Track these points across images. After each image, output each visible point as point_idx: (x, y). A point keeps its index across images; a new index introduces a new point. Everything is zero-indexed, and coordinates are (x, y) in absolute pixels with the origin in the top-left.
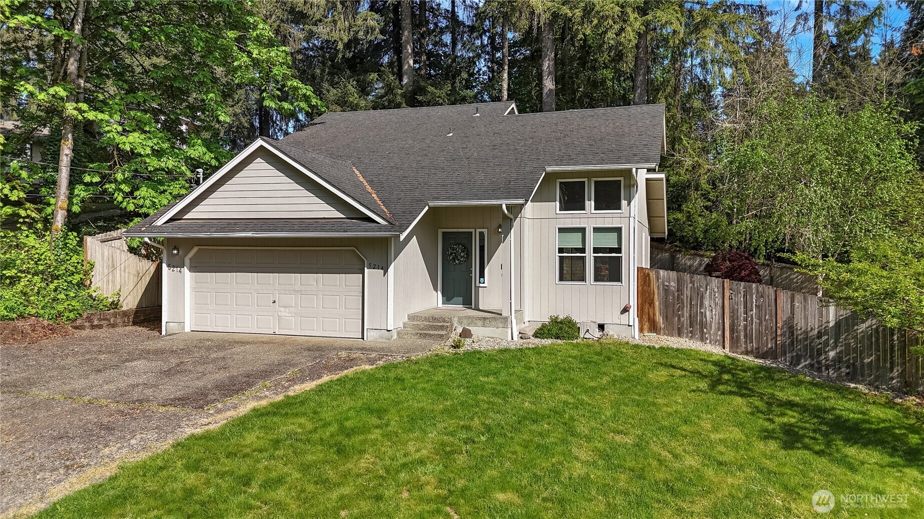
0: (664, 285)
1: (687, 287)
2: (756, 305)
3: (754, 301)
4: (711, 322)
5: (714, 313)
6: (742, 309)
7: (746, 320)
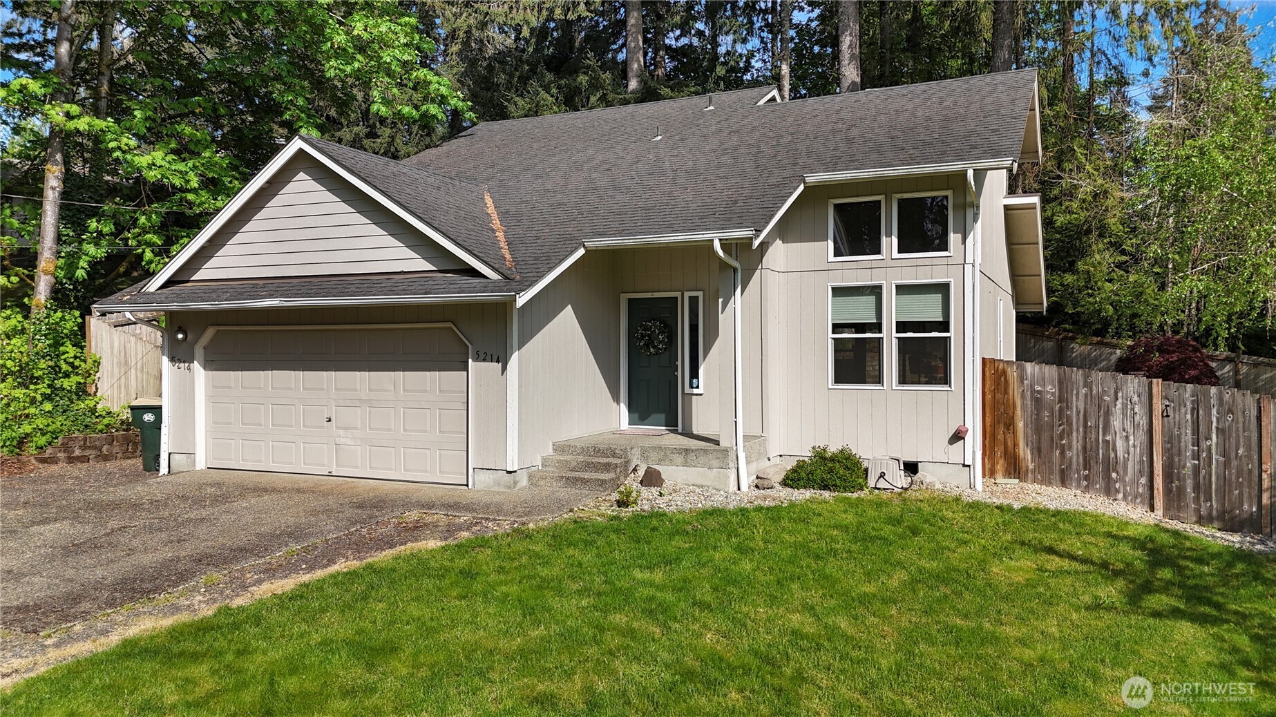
0: (1033, 391)
1: (1078, 394)
2: (1217, 428)
3: (1214, 419)
4: (1126, 460)
5: (1131, 443)
6: (1188, 436)
7: (1197, 456)
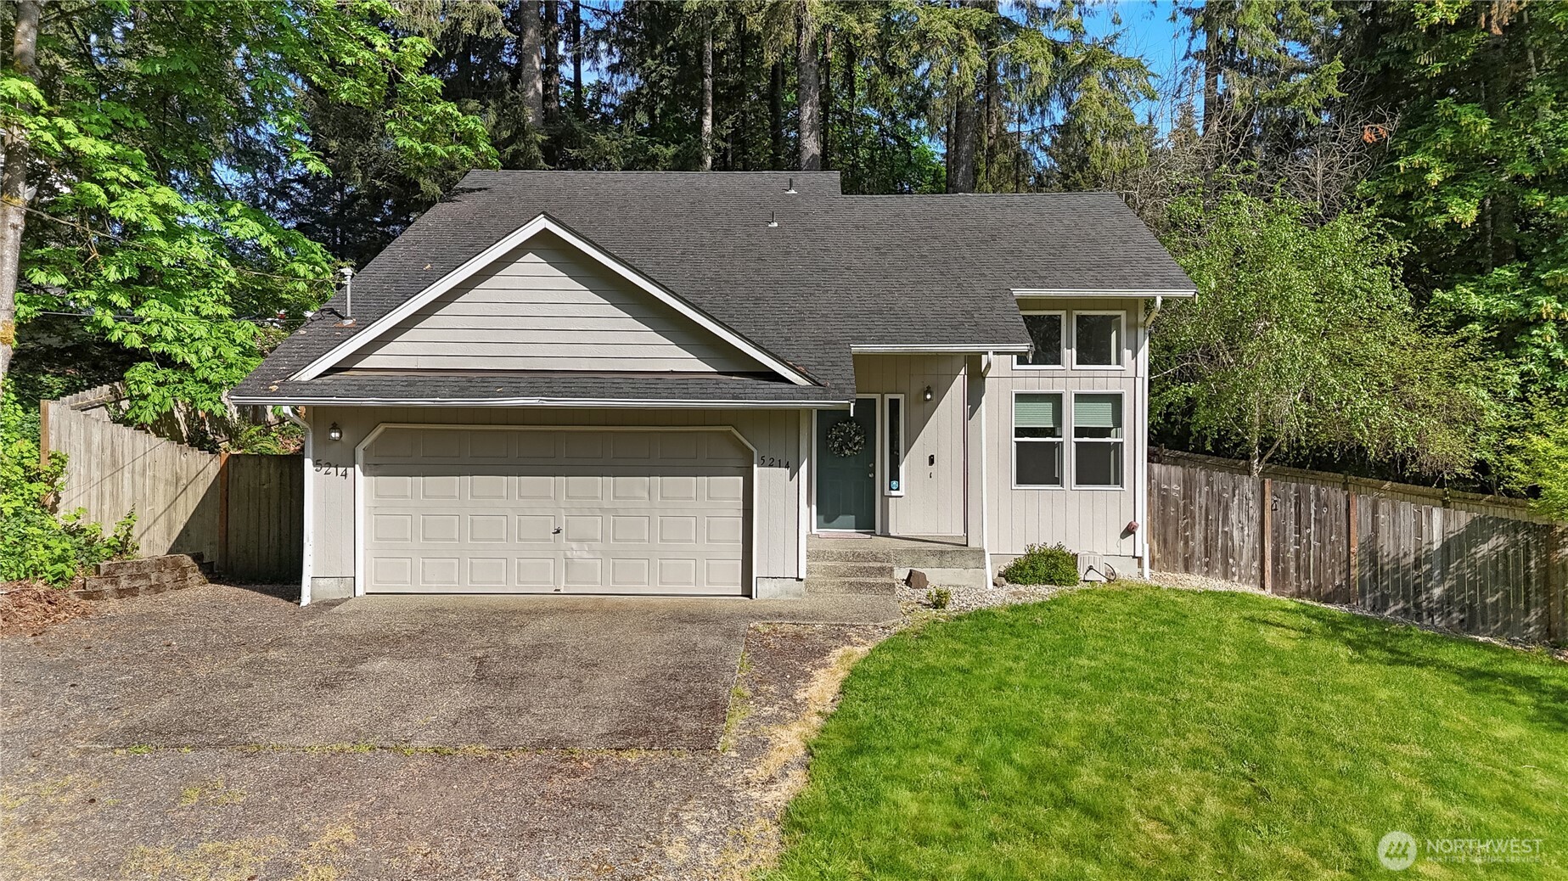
0: (1160, 489)
1: (1200, 491)
2: (1315, 519)
3: (1313, 512)
4: (1241, 548)
5: (1246, 533)
6: (1291, 525)
7: (1298, 542)
